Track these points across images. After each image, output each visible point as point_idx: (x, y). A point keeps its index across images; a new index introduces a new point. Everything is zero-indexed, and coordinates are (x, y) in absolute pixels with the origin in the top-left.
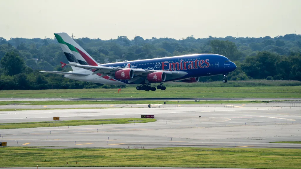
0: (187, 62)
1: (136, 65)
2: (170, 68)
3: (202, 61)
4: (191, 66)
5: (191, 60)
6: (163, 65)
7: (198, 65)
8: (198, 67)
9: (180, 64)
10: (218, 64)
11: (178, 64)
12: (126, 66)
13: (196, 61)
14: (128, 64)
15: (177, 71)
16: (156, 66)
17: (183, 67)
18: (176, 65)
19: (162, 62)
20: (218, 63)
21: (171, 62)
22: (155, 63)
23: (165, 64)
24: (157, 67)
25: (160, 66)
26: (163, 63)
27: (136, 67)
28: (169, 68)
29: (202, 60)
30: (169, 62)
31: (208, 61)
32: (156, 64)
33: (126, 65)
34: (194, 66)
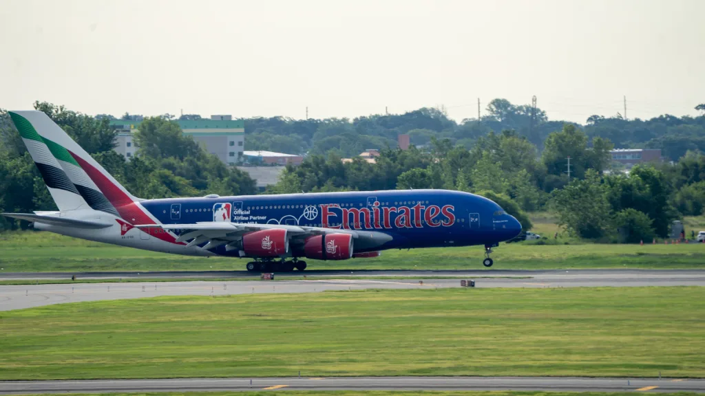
0: (394, 209)
1: (249, 208)
2: (346, 221)
3: (433, 210)
4: (403, 220)
5: (403, 205)
6: (325, 214)
7: (423, 218)
8: (424, 224)
9: (372, 213)
10: (476, 220)
11: (367, 213)
12: (220, 209)
13: (417, 209)
14: (224, 205)
15: (364, 229)
16: (306, 215)
17: (382, 220)
18: (362, 214)
19: (321, 206)
20: (476, 216)
21: (347, 205)
22: (302, 206)
23: (330, 210)
24: (309, 217)
25: (315, 214)
26: (325, 209)
27: (248, 213)
28: (341, 222)
29: (432, 207)
30: (343, 205)
31: (450, 210)
32: (304, 208)
33: (220, 206)
34: (412, 219)
